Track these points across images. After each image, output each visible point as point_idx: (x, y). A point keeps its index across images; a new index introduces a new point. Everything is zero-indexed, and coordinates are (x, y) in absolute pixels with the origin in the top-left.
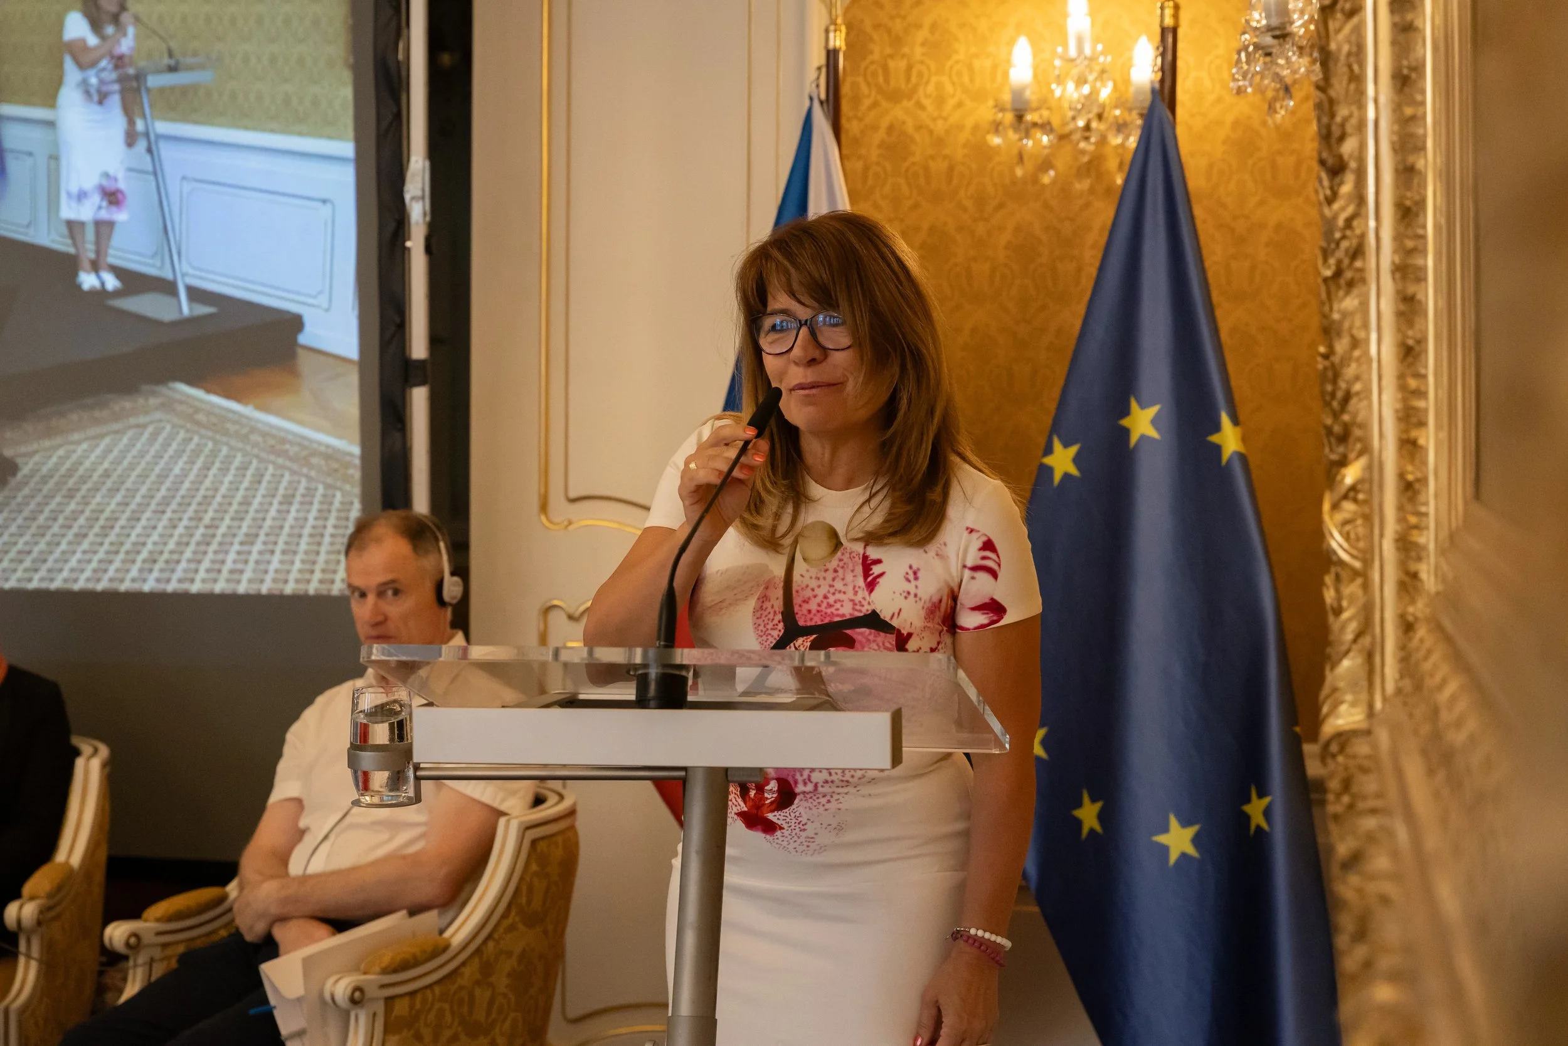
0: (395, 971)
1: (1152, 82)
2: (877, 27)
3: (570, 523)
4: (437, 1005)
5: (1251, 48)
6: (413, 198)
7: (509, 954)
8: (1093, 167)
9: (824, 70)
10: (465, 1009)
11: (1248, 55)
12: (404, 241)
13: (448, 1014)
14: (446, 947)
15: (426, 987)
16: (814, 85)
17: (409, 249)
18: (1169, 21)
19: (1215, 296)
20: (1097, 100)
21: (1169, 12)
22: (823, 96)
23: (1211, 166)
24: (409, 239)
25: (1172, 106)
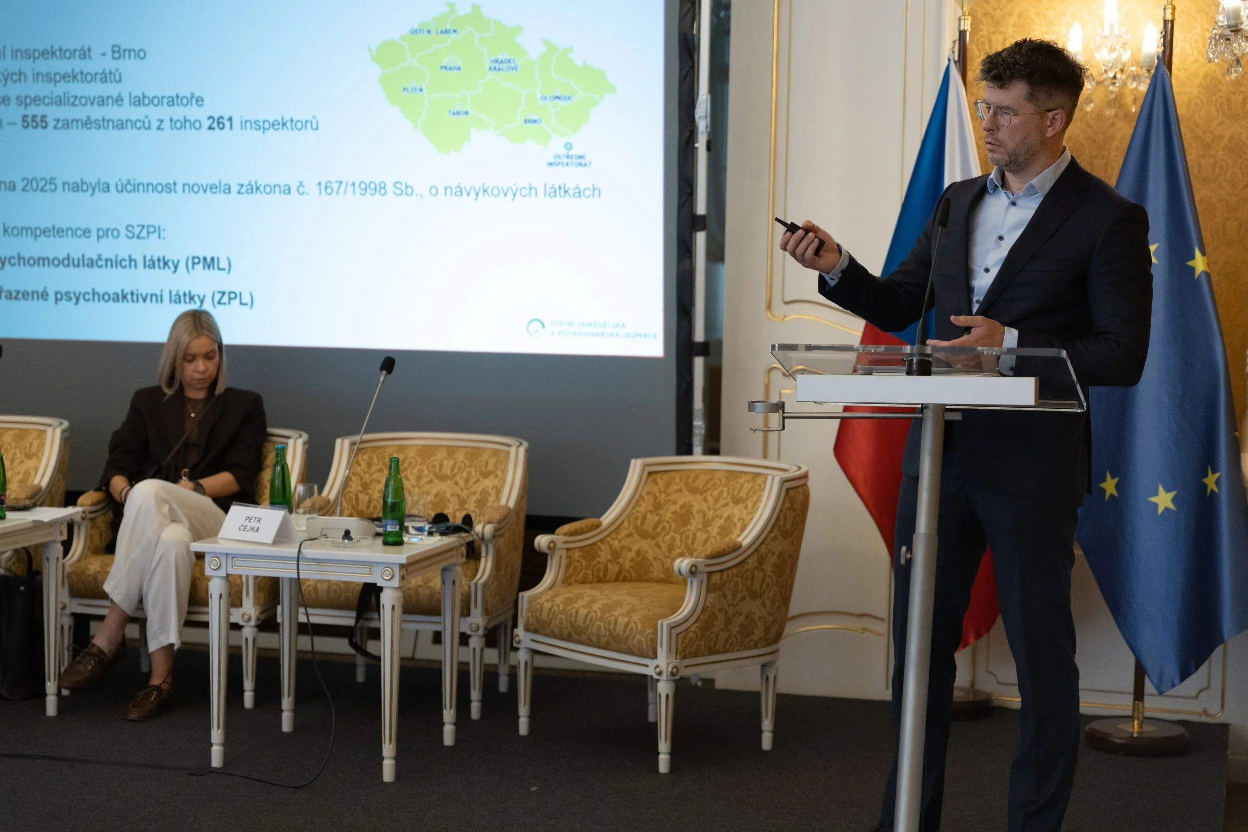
0: (713, 557)
1: (1158, 53)
2: (985, 14)
3: (785, 317)
4: (735, 579)
5: (1217, 37)
6: (700, 118)
7: (773, 554)
8: (1117, 101)
9: (957, 43)
10: (749, 583)
11: (1216, 41)
12: (694, 144)
13: (740, 584)
14: (740, 546)
15: (729, 568)
16: (951, 52)
17: (697, 148)
18: (1169, 17)
19: (1193, 182)
20: (1120, 60)
21: (1169, 11)
22: (956, 58)
23: (1190, 101)
24: (697, 142)
25: (1170, 68)
